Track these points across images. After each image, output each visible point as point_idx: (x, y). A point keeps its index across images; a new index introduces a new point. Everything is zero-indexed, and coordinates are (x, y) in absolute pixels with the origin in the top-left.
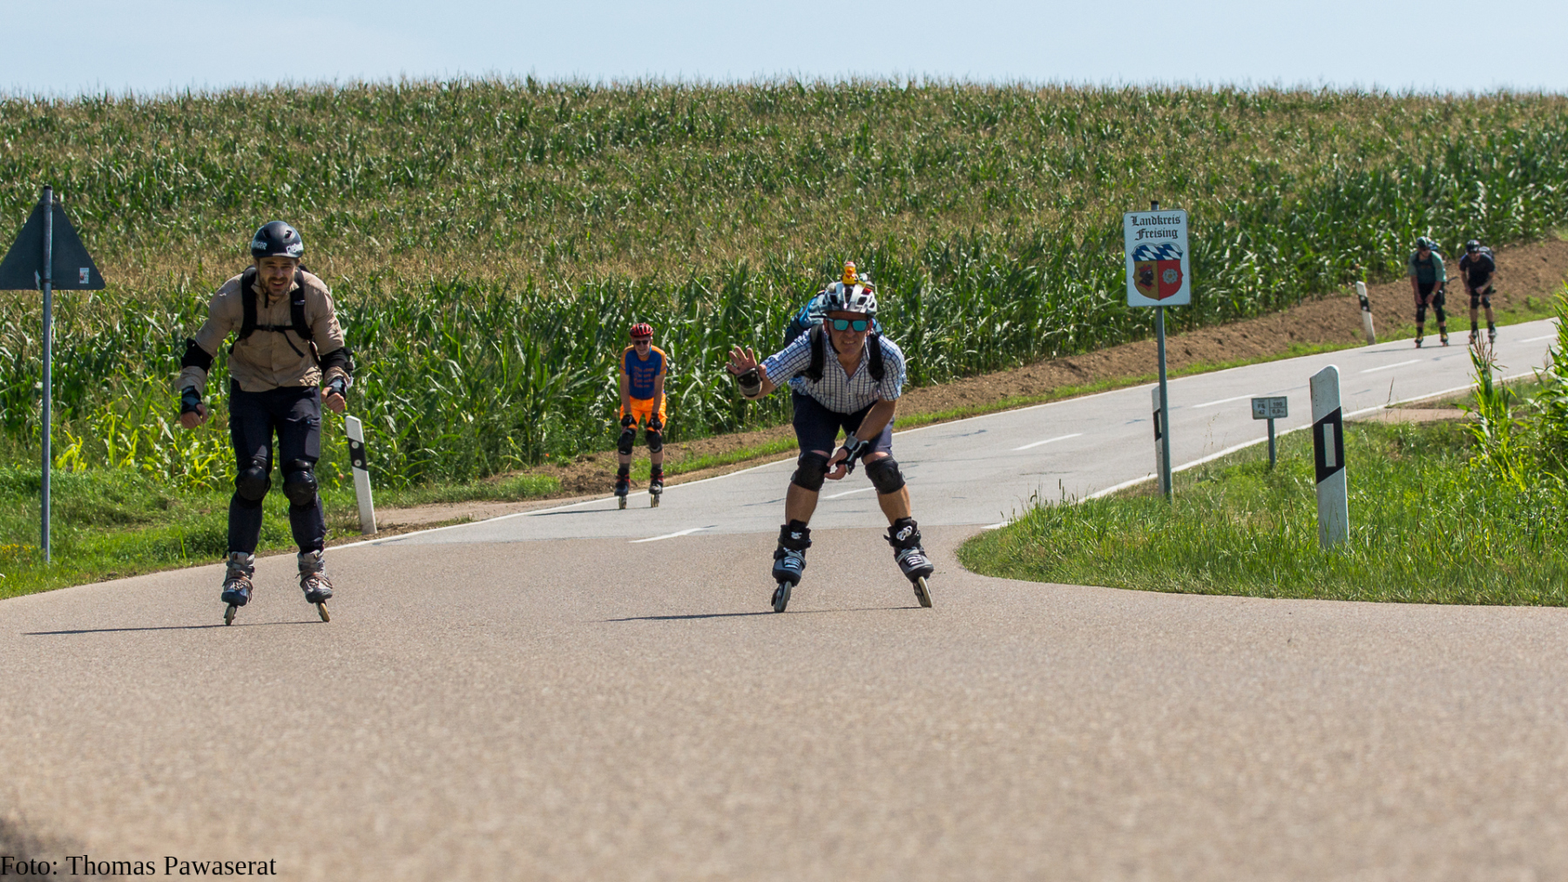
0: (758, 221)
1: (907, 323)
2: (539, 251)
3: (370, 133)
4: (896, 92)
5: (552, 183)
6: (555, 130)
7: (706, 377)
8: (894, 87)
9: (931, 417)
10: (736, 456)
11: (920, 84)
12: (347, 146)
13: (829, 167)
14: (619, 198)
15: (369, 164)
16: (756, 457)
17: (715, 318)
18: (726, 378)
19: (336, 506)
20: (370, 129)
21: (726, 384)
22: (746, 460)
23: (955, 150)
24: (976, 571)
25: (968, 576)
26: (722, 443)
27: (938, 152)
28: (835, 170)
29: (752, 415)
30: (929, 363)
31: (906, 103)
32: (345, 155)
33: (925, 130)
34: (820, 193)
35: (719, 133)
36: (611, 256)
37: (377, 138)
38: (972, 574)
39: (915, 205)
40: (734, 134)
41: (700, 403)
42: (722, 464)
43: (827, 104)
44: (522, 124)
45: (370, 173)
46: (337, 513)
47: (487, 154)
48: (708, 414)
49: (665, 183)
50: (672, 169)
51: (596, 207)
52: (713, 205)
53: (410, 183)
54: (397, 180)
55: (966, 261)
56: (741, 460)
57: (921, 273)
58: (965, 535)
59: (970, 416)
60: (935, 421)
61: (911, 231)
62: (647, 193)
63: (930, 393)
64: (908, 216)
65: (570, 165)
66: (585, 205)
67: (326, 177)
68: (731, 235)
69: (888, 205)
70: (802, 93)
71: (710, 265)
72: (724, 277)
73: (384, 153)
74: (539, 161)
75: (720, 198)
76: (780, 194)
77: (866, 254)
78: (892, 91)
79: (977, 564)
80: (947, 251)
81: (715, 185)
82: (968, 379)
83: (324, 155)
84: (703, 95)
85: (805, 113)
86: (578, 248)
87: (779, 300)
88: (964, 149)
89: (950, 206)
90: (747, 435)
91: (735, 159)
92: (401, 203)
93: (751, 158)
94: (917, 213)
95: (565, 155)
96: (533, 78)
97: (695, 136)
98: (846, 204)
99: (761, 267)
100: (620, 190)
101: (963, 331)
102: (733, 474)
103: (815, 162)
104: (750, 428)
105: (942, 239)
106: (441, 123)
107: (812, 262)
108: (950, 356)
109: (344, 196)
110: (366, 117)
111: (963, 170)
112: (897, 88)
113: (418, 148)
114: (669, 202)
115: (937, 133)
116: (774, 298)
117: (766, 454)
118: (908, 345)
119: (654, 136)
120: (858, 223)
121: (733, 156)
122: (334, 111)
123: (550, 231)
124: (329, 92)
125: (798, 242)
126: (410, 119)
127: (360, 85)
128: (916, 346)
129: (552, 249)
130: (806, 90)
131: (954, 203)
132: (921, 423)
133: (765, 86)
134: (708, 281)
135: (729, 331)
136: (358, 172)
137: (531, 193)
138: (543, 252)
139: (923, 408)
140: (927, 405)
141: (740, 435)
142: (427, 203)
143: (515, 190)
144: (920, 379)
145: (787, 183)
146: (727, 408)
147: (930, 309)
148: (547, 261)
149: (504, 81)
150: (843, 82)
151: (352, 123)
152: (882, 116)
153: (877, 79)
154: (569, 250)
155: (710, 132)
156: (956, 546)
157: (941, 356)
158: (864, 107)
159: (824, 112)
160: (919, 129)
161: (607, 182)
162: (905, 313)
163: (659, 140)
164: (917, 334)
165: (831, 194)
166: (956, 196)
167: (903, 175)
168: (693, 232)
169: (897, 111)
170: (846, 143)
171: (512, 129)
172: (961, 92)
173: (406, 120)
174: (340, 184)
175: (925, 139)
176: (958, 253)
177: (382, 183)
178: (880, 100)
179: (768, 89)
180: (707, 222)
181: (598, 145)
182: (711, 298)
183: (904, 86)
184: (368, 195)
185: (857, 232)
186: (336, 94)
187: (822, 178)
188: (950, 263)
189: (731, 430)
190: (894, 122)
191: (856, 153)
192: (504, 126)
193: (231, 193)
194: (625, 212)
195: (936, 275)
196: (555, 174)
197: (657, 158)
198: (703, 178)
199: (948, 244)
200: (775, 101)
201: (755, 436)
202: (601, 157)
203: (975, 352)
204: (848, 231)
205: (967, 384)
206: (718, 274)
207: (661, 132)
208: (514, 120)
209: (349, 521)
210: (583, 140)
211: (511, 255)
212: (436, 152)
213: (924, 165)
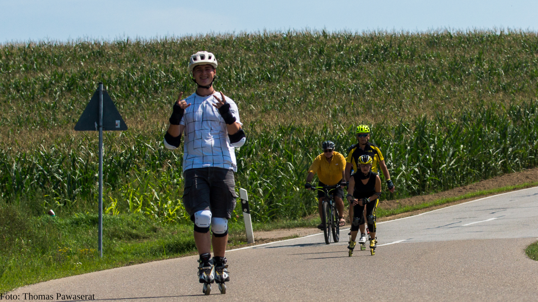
0: (431, 97)
1: (501, 143)
2: (329, 111)
3: (250, 57)
4: (495, 36)
5: (335, 80)
6: (336, 55)
7: (408, 169)
8: (494, 34)
9: (512, 188)
10: (422, 206)
11: (506, 32)
12: (239, 63)
13: (464, 71)
14: (366, 87)
15: (250, 71)
16: (431, 206)
17: (411, 142)
18: (417, 170)
19: (235, 230)
20: (250, 55)
21: (417, 172)
22: (426, 208)
23: (523, 63)
24: (534, 259)
25: (531, 262)
26: (415, 200)
27: (515, 64)
28: (467, 73)
29: (429, 187)
30: (511, 162)
31: (499, 41)
32: (238, 67)
33: (509, 54)
34: (460, 83)
35: (412, 56)
36: (363, 113)
37: (254, 59)
38: (532, 260)
39: (504, 89)
40: (419, 56)
41: (404, 181)
42: (415, 210)
43: (463, 42)
44: (321, 52)
45: (250, 75)
46: (236, 233)
47: (304, 67)
48: (409, 187)
49: (388, 80)
50: (391, 73)
51: (355, 91)
52: (410, 89)
53: (269, 80)
54: (263, 79)
55: (528, 114)
56: (424, 208)
57: (508, 120)
58: (529, 242)
59: (531, 187)
60: (514, 189)
61: (503, 101)
62: (380, 84)
63: (512, 176)
64: (501, 95)
65: (344, 71)
66: (350, 90)
67: (230, 78)
68: (419, 102)
69: (492, 88)
70: (451, 37)
71: (409, 117)
72: (415, 123)
73: (256, 66)
74: (329, 70)
75: (413, 85)
76: (441, 84)
77: (482, 112)
78: (493, 36)
79: (534, 256)
80: (519, 110)
81: (411, 80)
82: (529, 170)
83: (229, 67)
84: (405, 38)
85: (453, 46)
86: (347, 110)
87: (441, 134)
88: (526, 62)
89: (521, 89)
90: (427, 196)
91: (420, 68)
92: (265, 89)
93: (428, 67)
94: (505, 92)
95: (341, 67)
96: (326, 31)
97: (402, 58)
98: (472, 88)
99: (433, 118)
100: (367, 83)
101: (527, 148)
102: (420, 215)
103: (457, 69)
104: (428, 193)
105: (517, 104)
106: (283, 52)
107: (456, 116)
108: (521, 160)
109: (238, 86)
110: (248, 49)
111: (527, 72)
112: (495, 34)
113: (273, 64)
114: (390, 88)
115: (514, 56)
116: (439, 132)
117: (435, 205)
118: (501, 154)
119: (382, 57)
120: (478, 98)
121: (419, 67)
122: (233, 47)
123: (334, 101)
124: (231, 37)
125: (450, 106)
126: (269, 50)
127: (245, 34)
128: (505, 154)
129: (335, 111)
130: (453, 36)
131: (523, 87)
132: (508, 190)
133: (434, 34)
134: (408, 125)
135: (418, 148)
136: (245, 75)
137: (325, 84)
138: (331, 112)
139: (509, 183)
140: (510, 182)
141: (424, 196)
142: (277, 89)
143: (318, 83)
144: (508, 170)
145: (445, 79)
146: (417, 184)
147: (512, 137)
148: (333, 116)
149: (312, 33)
150: (470, 32)
151: (242, 51)
152: (488, 47)
153: (486, 30)
154: (343, 111)
155: (408, 55)
156: (524, 248)
157: (517, 159)
158: (480, 43)
159: (462, 46)
160: (506, 53)
161: (360, 79)
162: (500, 139)
163: (384, 60)
164: (506, 150)
165: (465, 83)
166: (524, 84)
167: (499, 75)
168: (401, 102)
169: (495, 45)
170: (472, 60)
171: (316, 54)
172: (525, 36)
173: (267, 51)
174: (236, 80)
175: (509, 58)
176: (525, 112)
177: (256, 80)
178: (488, 40)
179: (435, 35)
180: (407, 97)
181: (357, 61)
182: (409, 133)
183: (498, 33)
184: (249, 86)
185: (478, 101)
186: (234, 39)
187: (461, 77)
188: (521, 116)
189: (419, 194)
190: (494, 50)
191: (476, 65)
192: (312, 53)
193: (186, 85)
194: (369, 93)
195: (514, 121)
196: (336, 75)
197: (384, 68)
198: (405, 77)
199: (520, 107)
200: (439, 40)
201: (431, 197)
202: (357, 67)
203: (533, 157)
204: (473, 101)
205: (529, 172)
206: (413, 121)
207: (386, 55)
208: (317, 51)
209: (242, 237)
210: (349, 60)
211: (316, 113)
212: (282, 66)
213: (508, 70)
